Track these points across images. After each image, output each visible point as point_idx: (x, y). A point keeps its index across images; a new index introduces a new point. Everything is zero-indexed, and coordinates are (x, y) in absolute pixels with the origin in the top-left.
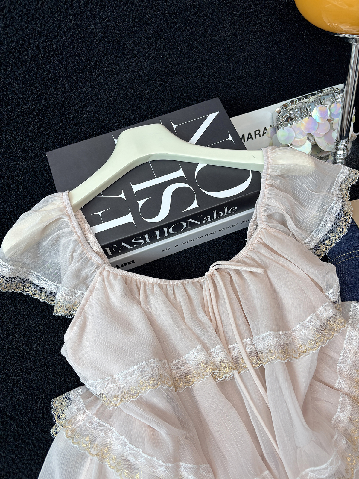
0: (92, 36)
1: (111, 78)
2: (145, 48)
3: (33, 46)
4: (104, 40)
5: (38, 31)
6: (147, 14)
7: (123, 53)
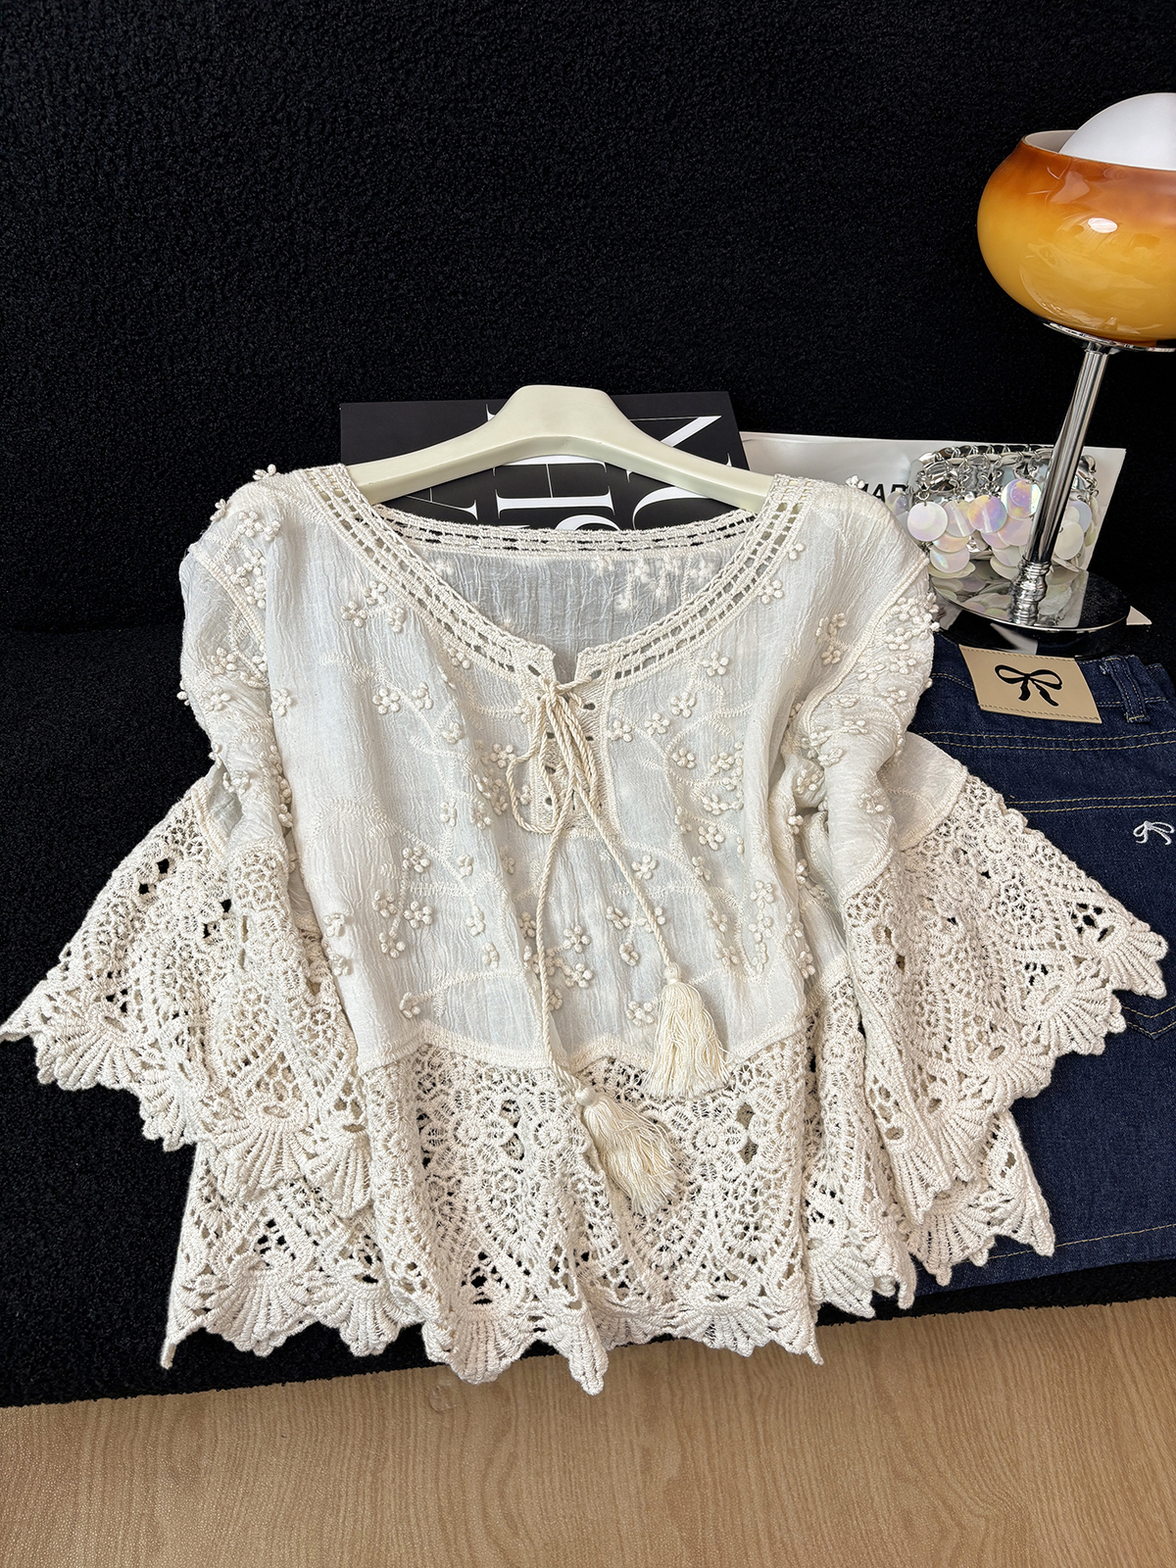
0: (657, 181)
1: (664, 274)
2: (751, 235)
3: (540, 165)
4: (678, 196)
5: (560, 139)
6: (778, 171)
7: (706, 233)
